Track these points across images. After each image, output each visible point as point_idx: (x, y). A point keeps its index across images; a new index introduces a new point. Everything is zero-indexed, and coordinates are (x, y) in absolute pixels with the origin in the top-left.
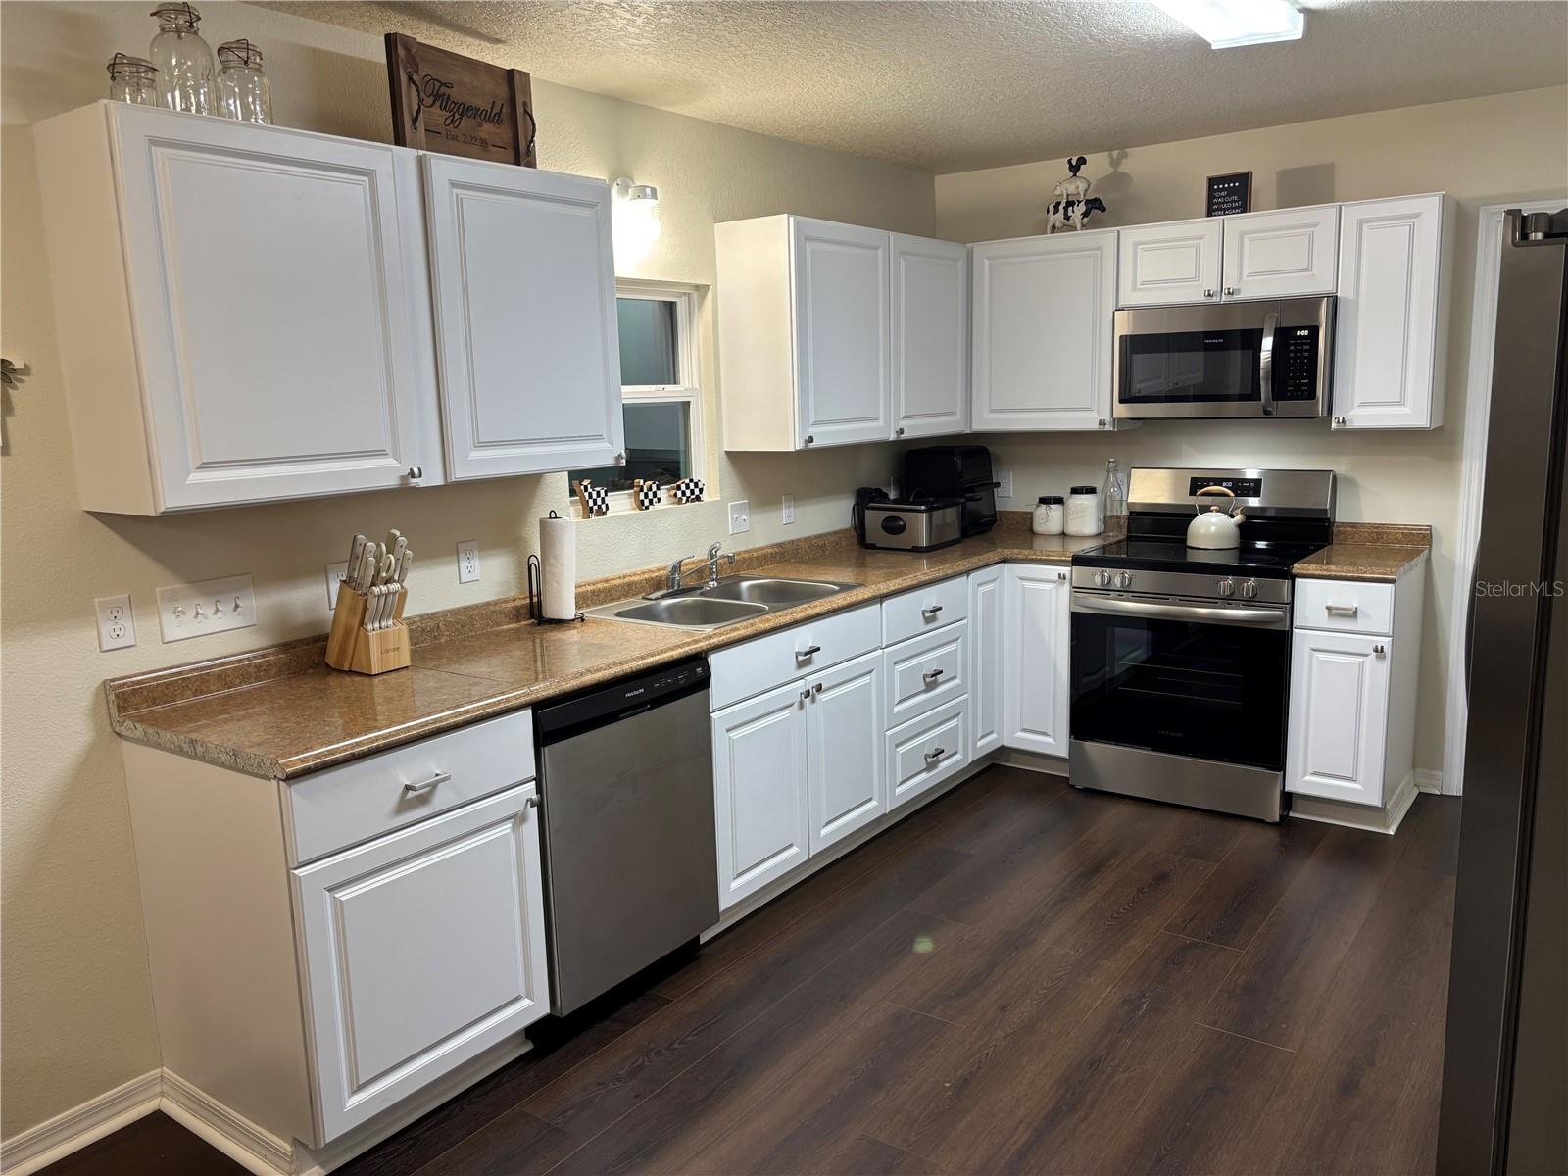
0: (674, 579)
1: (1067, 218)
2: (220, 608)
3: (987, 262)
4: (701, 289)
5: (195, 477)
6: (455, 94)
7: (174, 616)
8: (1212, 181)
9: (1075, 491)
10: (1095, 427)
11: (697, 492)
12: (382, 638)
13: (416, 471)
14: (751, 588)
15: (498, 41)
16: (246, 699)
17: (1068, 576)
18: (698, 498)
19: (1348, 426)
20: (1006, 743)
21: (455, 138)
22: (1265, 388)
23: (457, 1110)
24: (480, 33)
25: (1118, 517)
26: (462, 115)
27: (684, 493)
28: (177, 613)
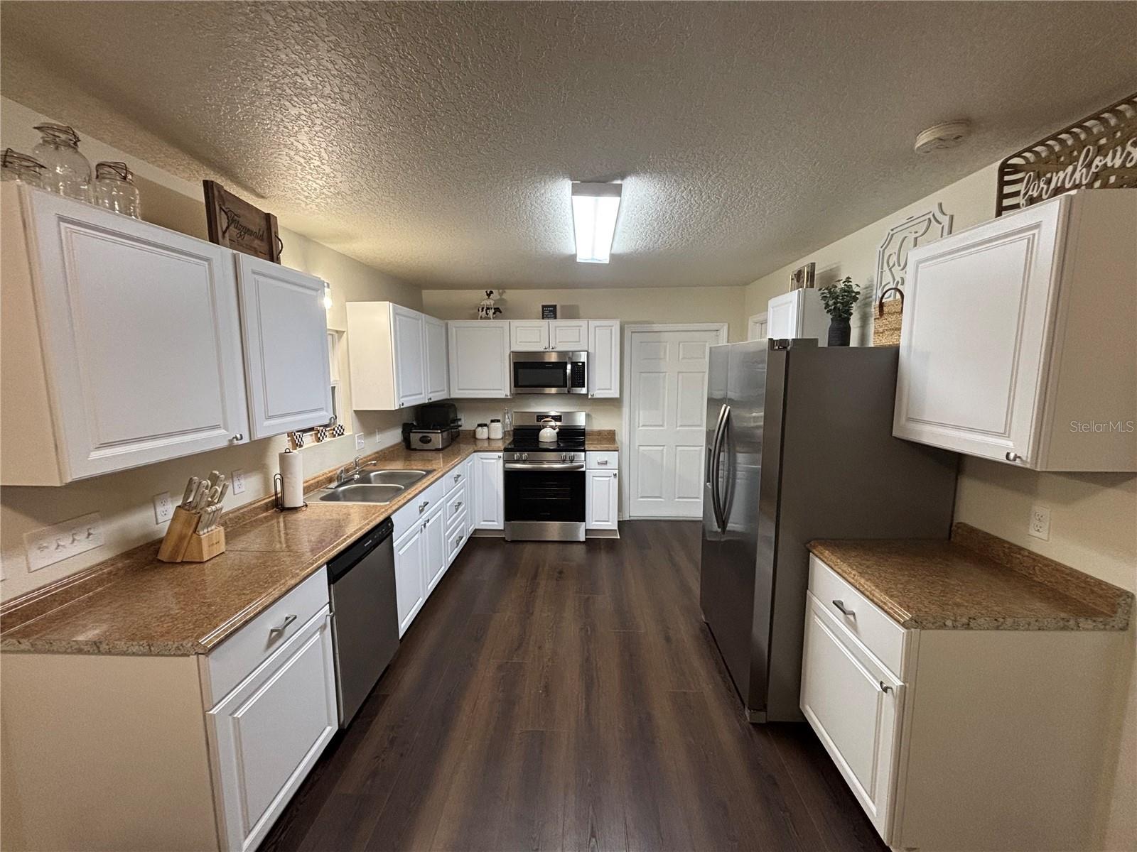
0: (341, 477)
1: (487, 314)
2: (76, 537)
3: (454, 329)
4: (340, 333)
5: (95, 455)
6: (242, 221)
7: (39, 551)
8: (543, 307)
9: (492, 421)
10: (503, 397)
11: (342, 431)
12: (210, 538)
13: (239, 436)
14: (375, 475)
15: (263, 197)
16: (101, 596)
17: (502, 456)
18: (342, 434)
19: (595, 397)
20: (477, 528)
21: (241, 245)
22: (569, 383)
23: (294, 812)
24: (255, 191)
25: (508, 431)
26: (245, 233)
27: (336, 432)
28: (41, 548)
